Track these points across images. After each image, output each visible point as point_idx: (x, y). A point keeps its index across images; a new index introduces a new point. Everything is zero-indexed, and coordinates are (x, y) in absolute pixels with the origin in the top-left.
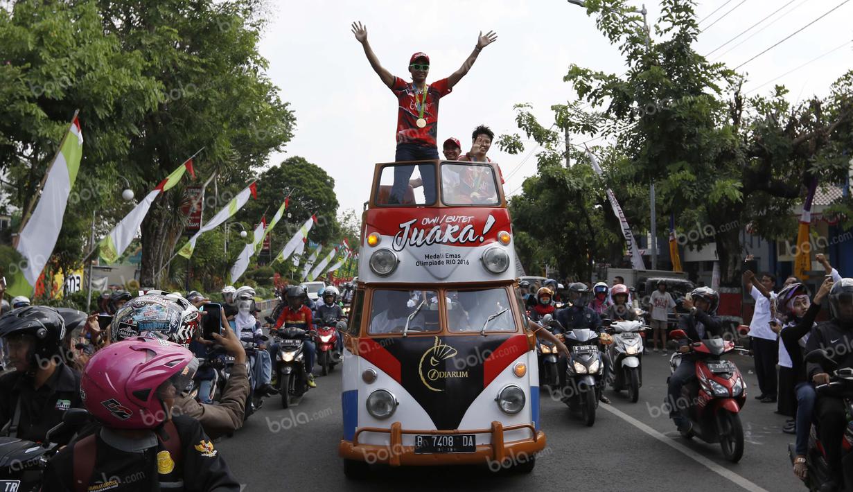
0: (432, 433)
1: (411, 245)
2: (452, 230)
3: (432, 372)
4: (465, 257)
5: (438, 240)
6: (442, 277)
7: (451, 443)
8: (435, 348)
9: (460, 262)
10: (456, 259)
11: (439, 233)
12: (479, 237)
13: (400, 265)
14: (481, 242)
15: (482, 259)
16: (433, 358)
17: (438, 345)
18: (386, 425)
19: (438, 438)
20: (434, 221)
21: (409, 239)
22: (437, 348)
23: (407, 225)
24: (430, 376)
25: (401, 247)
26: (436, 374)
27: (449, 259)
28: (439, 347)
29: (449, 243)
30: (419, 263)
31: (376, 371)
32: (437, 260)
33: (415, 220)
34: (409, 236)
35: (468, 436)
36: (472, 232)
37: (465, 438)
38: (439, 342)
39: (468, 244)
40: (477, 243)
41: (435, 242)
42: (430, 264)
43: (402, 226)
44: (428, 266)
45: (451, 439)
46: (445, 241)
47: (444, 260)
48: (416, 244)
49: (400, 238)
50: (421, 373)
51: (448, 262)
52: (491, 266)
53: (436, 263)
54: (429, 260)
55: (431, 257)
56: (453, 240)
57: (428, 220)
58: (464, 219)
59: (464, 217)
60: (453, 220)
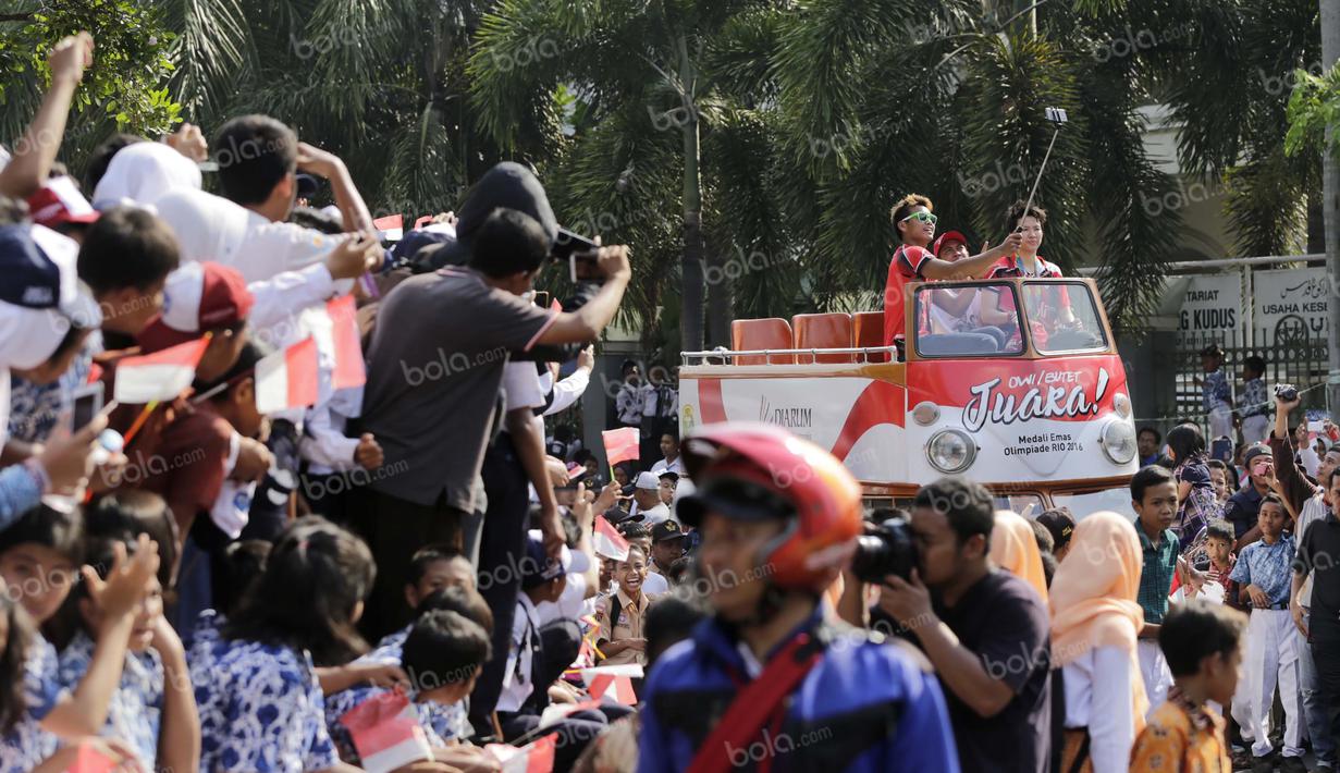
1: (995, 422)
2: (1056, 395)
4: (1076, 438)
5: (1038, 413)
6: (1047, 472)
9: (1071, 447)
10: (1066, 442)
11: (1038, 399)
12: (1092, 405)
13: (982, 455)
14: (1096, 414)
15: (1101, 441)
20: (1029, 380)
21: (990, 412)
23: (984, 388)
25: (978, 425)
27: (1056, 442)
29: (1053, 416)
30: (1009, 451)
32: (1039, 445)
33: (997, 380)
34: (991, 406)
36: (1082, 396)
39: (1079, 416)
40: (1090, 415)
41: (1033, 415)
42: (1028, 451)
43: (975, 390)
44: (1024, 455)
46: (1048, 413)
47: (1049, 443)
48: (1002, 418)
49: (974, 411)
51: (1054, 447)
52: (1113, 452)
53: (1037, 451)
54: (1025, 445)
55: (1029, 440)
56: (1059, 412)
57: (1018, 379)
58: (1069, 376)
59: (1069, 373)
60: (1055, 379)
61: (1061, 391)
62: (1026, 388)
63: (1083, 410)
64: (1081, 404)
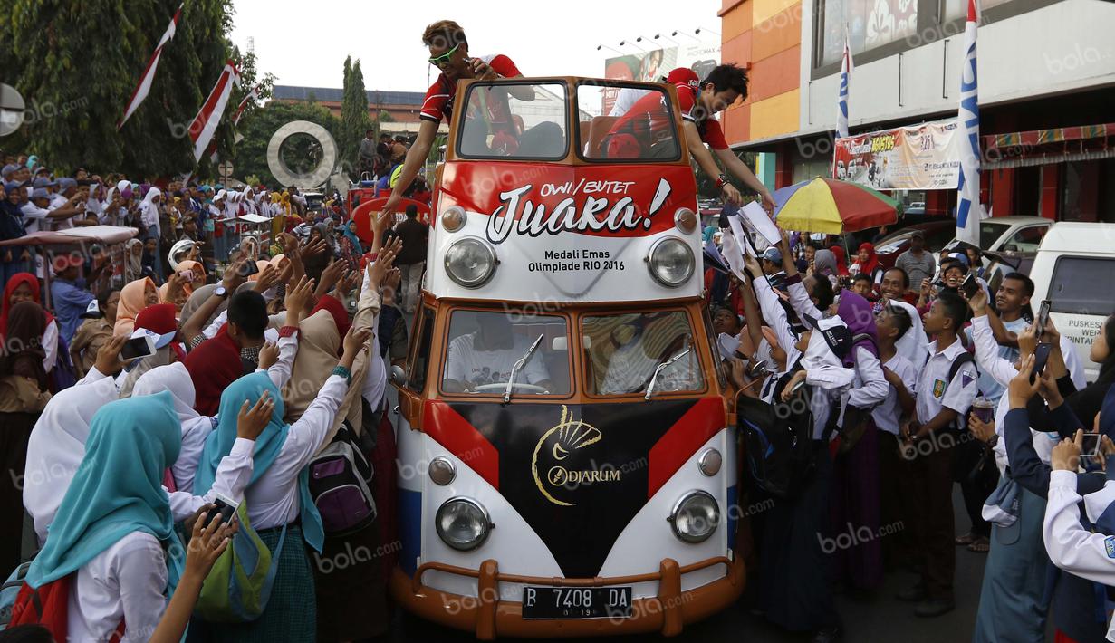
0: (555, 582)
1: (520, 233)
2: (596, 206)
3: (556, 471)
4: (618, 255)
5: (570, 225)
6: (576, 292)
7: (587, 602)
8: (561, 426)
9: (609, 266)
10: (602, 261)
11: (572, 211)
12: (643, 220)
13: (501, 269)
14: (646, 229)
15: (647, 261)
16: (557, 445)
17: (567, 421)
18: (472, 563)
19: (565, 591)
20: (562, 189)
21: (516, 222)
22: (565, 427)
23: (514, 195)
24: (552, 478)
25: (502, 235)
26: (563, 475)
27: (589, 260)
28: (568, 425)
29: (589, 230)
30: (533, 267)
31: (455, 463)
32: (567, 262)
33: (528, 186)
34: (518, 216)
35: (619, 590)
36: (630, 209)
37: (614, 593)
38: (568, 415)
39: (623, 231)
40: (639, 231)
41: (564, 228)
42: (555, 268)
43: (504, 196)
44: (550, 272)
45: (587, 595)
46: (582, 227)
47: (580, 261)
48: (529, 230)
49: (499, 219)
50: (535, 473)
51: (586, 265)
52: (664, 272)
53: (565, 268)
54: (551, 261)
55: (557, 256)
56: (596, 225)
57: (551, 187)
58: (616, 187)
59: (617, 183)
60: (598, 189)
62: (561, 197)
63: (629, 224)
64: (628, 219)
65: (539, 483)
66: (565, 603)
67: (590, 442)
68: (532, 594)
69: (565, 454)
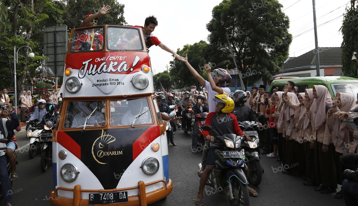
0: (100, 192)
1: (89, 74)
2: (114, 64)
3: (100, 152)
4: (122, 80)
5: (105, 71)
6: (108, 92)
7: (112, 198)
8: (102, 137)
9: (119, 83)
10: (116, 82)
11: (105, 66)
12: (130, 69)
13: (83, 87)
14: (131, 71)
15: (132, 81)
16: (100, 143)
17: (103, 135)
18: (71, 186)
19: (104, 194)
20: (102, 59)
21: (88, 71)
22: (103, 137)
23: (87, 63)
24: (99, 155)
25: (83, 76)
26: (102, 153)
27: (112, 82)
28: (104, 136)
29: (111, 72)
30: (94, 85)
31: (67, 152)
32: (104, 83)
33: (91, 59)
34: (88, 69)
35: (123, 193)
36: (126, 65)
37: (121, 194)
38: (104, 133)
39: (123, 72)
40: (129, 72)
41: (103, 72)
42: (100, 85)
43: (84, 63)
44: (99, 87)
45: (112, 195)
46: (109, 71)
47: (109, 82)
48: (92, 73)
49: (82, 71)
50: (93, 153)
51: (111, 84)
52: (137, 85)
53: (104, 85)
54: (98, 83)
55: (101, 81)
56: (114, 70)
57: (99, 59)
58: (121, 58)
59: (121, 57)
60: (114, 59)
61: (116, 63)
62: (102, 62)
63: (125, 70)
64: (125, 68)
65: (94, 157)
66: (104, 199)
67: (112, 141)
68: (92, 196)
69: (102, 146)
